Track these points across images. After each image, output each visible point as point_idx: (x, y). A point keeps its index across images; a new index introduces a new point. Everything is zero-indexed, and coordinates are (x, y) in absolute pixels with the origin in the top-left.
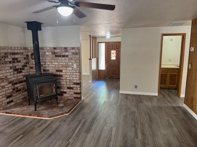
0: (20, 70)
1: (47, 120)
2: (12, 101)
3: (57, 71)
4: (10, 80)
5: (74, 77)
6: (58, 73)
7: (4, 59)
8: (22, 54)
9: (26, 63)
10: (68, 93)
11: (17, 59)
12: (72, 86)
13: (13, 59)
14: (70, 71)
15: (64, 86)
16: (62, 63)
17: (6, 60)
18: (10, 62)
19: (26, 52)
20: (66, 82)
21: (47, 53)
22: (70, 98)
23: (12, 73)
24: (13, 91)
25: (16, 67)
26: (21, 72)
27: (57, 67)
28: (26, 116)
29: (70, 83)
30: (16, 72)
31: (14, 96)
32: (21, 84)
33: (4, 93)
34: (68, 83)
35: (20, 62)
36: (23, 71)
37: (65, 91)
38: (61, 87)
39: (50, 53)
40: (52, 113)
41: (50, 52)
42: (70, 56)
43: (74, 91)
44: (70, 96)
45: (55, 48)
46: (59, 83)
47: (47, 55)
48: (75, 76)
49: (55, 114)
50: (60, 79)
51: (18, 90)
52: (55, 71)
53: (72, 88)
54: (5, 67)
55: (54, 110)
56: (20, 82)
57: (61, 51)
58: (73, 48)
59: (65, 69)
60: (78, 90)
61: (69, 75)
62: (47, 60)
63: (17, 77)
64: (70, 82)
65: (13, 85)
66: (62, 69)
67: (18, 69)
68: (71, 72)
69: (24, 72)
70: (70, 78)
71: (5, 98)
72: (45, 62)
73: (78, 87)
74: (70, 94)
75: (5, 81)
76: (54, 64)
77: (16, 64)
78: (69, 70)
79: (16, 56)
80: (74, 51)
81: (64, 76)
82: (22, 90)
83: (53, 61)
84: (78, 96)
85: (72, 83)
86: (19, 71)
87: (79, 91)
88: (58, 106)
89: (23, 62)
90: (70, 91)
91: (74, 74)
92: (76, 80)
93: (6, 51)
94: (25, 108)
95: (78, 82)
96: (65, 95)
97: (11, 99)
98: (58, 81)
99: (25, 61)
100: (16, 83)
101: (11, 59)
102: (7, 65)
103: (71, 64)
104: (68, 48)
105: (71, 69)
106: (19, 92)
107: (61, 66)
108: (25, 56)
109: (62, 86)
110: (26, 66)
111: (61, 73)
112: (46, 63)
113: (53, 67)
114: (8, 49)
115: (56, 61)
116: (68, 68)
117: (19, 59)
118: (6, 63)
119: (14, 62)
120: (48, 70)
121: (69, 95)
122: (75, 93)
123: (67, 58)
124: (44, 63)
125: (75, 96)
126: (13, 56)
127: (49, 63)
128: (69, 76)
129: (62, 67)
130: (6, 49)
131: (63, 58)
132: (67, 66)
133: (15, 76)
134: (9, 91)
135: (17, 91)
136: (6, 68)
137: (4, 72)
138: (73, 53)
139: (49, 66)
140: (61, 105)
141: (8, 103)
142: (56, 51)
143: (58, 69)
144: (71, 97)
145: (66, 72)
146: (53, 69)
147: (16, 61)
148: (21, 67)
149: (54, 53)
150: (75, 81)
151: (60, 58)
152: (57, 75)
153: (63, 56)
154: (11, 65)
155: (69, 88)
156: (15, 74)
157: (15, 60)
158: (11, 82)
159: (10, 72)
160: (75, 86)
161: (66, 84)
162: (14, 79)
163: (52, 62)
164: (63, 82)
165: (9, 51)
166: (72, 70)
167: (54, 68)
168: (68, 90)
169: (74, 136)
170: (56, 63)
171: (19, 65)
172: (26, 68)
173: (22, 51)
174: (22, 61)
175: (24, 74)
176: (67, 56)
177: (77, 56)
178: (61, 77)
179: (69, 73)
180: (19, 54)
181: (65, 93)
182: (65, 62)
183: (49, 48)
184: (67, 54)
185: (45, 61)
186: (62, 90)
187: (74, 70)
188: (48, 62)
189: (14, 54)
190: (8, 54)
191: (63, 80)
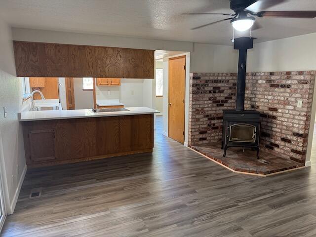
0: (221, 103)
1: (231, 172)
2: (205, 139)
3: (270, 109)
4: (207, 113)
5: (295, 123)
6: (271, 113)
7: (204, 88)
8: (228, 81)
9: (232, 94)
10: (281, 147)
11: (219, 88)
12: (289, 137)
13: (214, 88)
14: (290, 112)
15: (278, 134)
16: (279, 98)
17: (206, 89)
18: (210, 92)
19: (233, 79)
20: (281, 129)
21: (260, 82)
22: (283, 156)
23: (210, 105)
24: (208, 127)
25: (216, 98)
26: (222, 105)
27: (270, 103)
28: (211, 159)
29: (287, 132)
30: (215, 105)
31: (209, 134)
32: (220, 121)
33: (198, 126)
34: (283, 132)
35: (222, 92)
36: (225, 104)
37: (277, 142)
38: (272, 135)
39: (264, 82)
40: (242, 165)
41: (264, 79)
42: (293, 87)
43: (291, 146)
44: (284, 154)
45: (272, 74)
46: (270, 128)
47: (260, 84)
48: (297, 122)
49: (243, 169)
50: (272, 123)
51: (215, 128)
52: (267, 109)
53: (289, 141)
54: (203, 97)
55: (248, 164)
56: (219, 118)
57: (280, 78)
58: (301, 73)
59: (282, 106)
60: (299, 146)
61: (288, 118)
62: (258, 91)
63: (216, 111)
64: (287, 130)
65: (209, 119)
66: (277, 106)
67: (218, 101)
68: (291, 114)
69: (226, 106)
70: (288, 123)
71: (198, 133)
72: (255, 94)
73: (299, 140)
74: (285, 151)
75: (201, 113)
76: (267, 99)
77: (217, 95)
78: (289, 110)
79: (219, 85)
80: (302, 77)
81: (278, 118)
82: (219, 128)
83: (267, 93)
84: (299, 157)
85: (291, 133)
86: (219, 103)
87: (300, 149)
88: (257, 162)
89: (227, 92)
90: (285, 146)
91: (296, 117)
92: (298, 128)
93: (207, 78)
94: (215, 151)
95: (301, 132)
96: (276, 149)
97: (204, 136)
98: (269, 124)
99: (230, 91)
100: (214, 119)
101: (212, 88)
102: (206, 95)
103: (293, 99)
104: (293, 73)
105: (292, 108)
106: (216, 130)
107: (276, 101)
108: (232, 85)
109: (274, 133)
110: (231, 98)
111: (275, 114)
112: (257, 96)
113: (264, 103)
114: (210, 75)
115: (270, 93)
116: (287, 107)
117: (222, 89)
118: (205, 92)
119: (214, 92)
120: (258, 107)
121: (282, 151)
122: (293, 151)
123: (288, 90)
124: (253, 96)
125: (292, 155)
126: (215, 85)
127: (260, 96)
128: (286, 120)
129: (279, 103)
130: (207, 76)
131: (282, 90)
132: (286, 103)
133: (214, 109)
134: (203, 126)
135: (213, 129)
136: (204, 99)
137: (201, 102)
138: (300, 82)
139: (259, 101)
140: (263, 161)
141: (201, 139)
142: (273, 78)
143: (271, 107)
144: (285, 156)
145: (283, 113)
146: (264, 106)
147: (217, 91)
148: (223, 99)
149: (269, 81)
150: (296, 130)
151: (276, 89)
152: (269, 116)
153: (283, 86)
154: (211, 95)
155: (284, 140)
156: (214, 107)
157: (217, 89)
158: (207, 116)
159: (208, 104)
160: (295, 138)
161: (281, 132)
162: (212, 112)
163: (265, 95)
164: (276, 127)
165: (211, 78)
166: (294, 110)
167: (266, 105)
168: (282, 143)
169: (250, 201)
170: (270, 97)
171: (220, 97)
172: (230, 101)
173: (227, 78)
174: (225, 91)
175: (225, 108)
176: (289, 86)
177: (307, 87)
178: (273, 120)
179: (288, 116)
180: (223, 82)
181: (277, 146)
182: (284, 97)
183: (263, 74)
184: (289, 82)
185: (255, 92)
186: (273, 141)
187: (298, 111)
188: (260, 94)
189: (217, 81)
190: (209, 82)
191: (277, 124)
